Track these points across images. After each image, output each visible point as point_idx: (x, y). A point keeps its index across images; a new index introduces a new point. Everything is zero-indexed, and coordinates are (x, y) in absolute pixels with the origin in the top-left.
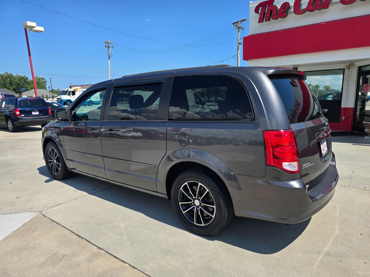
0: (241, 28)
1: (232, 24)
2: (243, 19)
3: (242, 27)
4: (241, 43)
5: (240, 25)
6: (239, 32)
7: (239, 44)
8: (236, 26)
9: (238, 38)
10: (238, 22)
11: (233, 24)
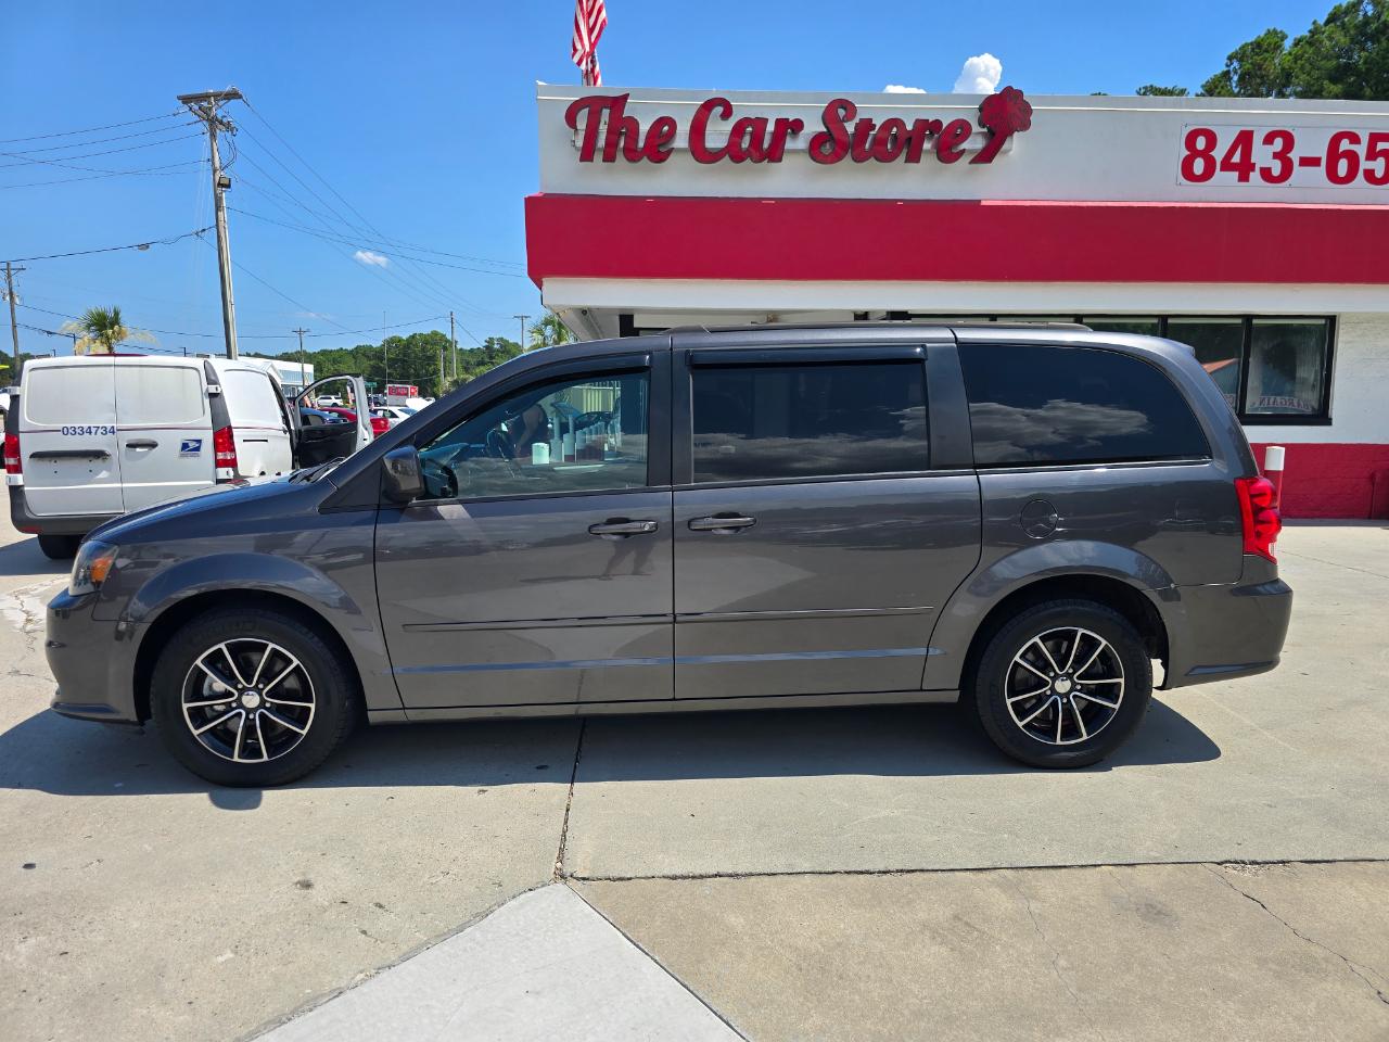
0: (221, 123)
1: (179, 98)
2: (228, 89)
3: (225, 120)
4: (226, 182)
5: (218, 112)
6: (213, 136)
7: (220, 185)
8: (200, 112)
9: (212, 160)
10: (206, 97)
11: (186, 100)
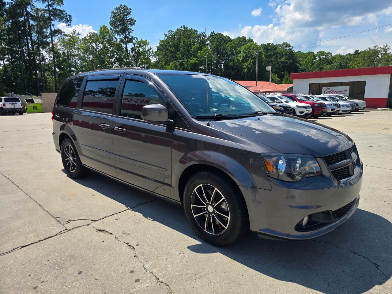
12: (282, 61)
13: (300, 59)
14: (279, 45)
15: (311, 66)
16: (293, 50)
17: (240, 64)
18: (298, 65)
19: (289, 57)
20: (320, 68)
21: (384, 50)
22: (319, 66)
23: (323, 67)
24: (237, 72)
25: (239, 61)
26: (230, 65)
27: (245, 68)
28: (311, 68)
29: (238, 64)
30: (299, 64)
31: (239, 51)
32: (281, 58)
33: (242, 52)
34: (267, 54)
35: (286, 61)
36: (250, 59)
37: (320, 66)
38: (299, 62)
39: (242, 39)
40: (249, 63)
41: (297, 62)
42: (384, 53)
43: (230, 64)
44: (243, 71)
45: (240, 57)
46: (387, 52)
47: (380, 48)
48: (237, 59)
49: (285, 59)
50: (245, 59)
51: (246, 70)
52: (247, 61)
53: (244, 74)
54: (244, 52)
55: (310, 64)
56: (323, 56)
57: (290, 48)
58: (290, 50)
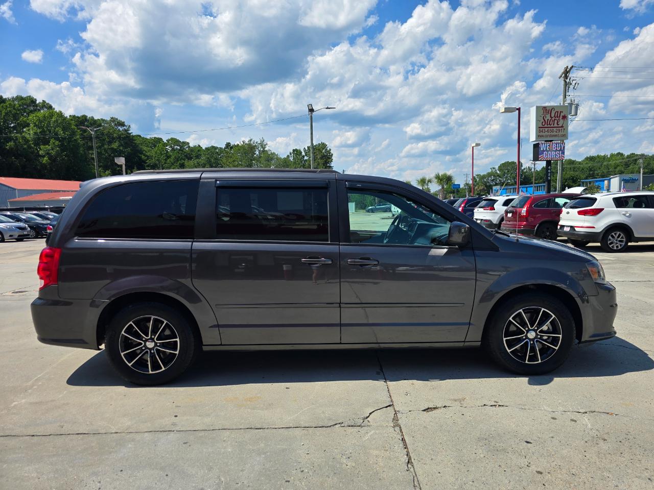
12: (113, 148)
13: (145, 148)
14: (103, 120)
15: (166, 160)
16: (130, 132)
17: (29, 147)
18: (143, 157)
19: (126, 143)
20: (180, 164)
21: (262, 146)
22: (178, 161)
23: (184, 163)
24: (26, 161)
25: (28, 141)
26: (7, 147)
27: (44, 156)
28: (165, 163)
29: (25, 146)
30: (145, 156)
31: (25, 122)
32: (110, 143)
33: (32, 125)
34: (85, 134)
35: (121, 148)
36: (52, 141)
37: (180, 162)
38: (144, 152)
39: (28, 102)
40: (51, 147)
41: (141, 152)
42: (262, 149)
43: (7, 145)
44: (38, 160)
45: (30, 133)
46: (265, 149)
47: (257, 142)
48: (24, 138)
49: (119, 146)
50: (42, 140)
51: (45, 160)
52: (46, 142)
53: (44, 166)
54: (35, 125)
55: (163, 157)
56: (177, 145)
57: (125, 127)
58: (126, 131)
